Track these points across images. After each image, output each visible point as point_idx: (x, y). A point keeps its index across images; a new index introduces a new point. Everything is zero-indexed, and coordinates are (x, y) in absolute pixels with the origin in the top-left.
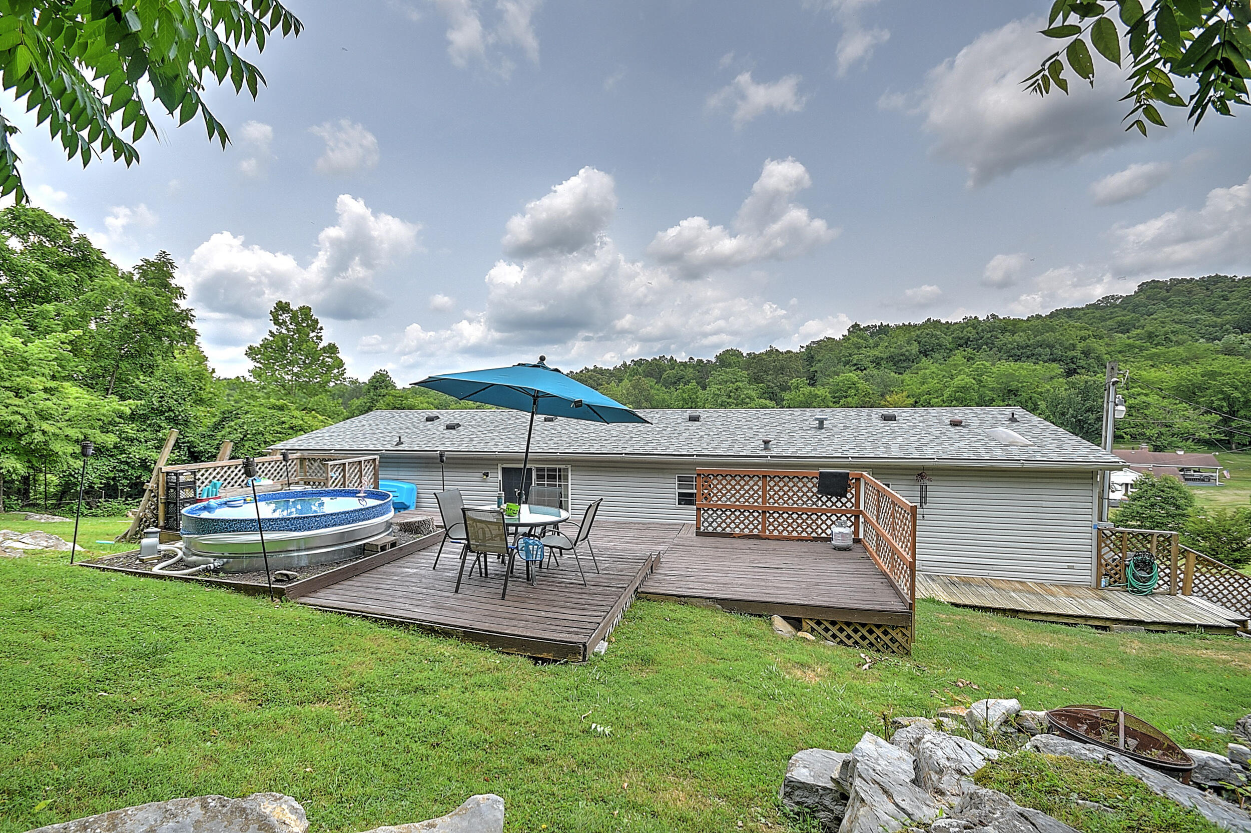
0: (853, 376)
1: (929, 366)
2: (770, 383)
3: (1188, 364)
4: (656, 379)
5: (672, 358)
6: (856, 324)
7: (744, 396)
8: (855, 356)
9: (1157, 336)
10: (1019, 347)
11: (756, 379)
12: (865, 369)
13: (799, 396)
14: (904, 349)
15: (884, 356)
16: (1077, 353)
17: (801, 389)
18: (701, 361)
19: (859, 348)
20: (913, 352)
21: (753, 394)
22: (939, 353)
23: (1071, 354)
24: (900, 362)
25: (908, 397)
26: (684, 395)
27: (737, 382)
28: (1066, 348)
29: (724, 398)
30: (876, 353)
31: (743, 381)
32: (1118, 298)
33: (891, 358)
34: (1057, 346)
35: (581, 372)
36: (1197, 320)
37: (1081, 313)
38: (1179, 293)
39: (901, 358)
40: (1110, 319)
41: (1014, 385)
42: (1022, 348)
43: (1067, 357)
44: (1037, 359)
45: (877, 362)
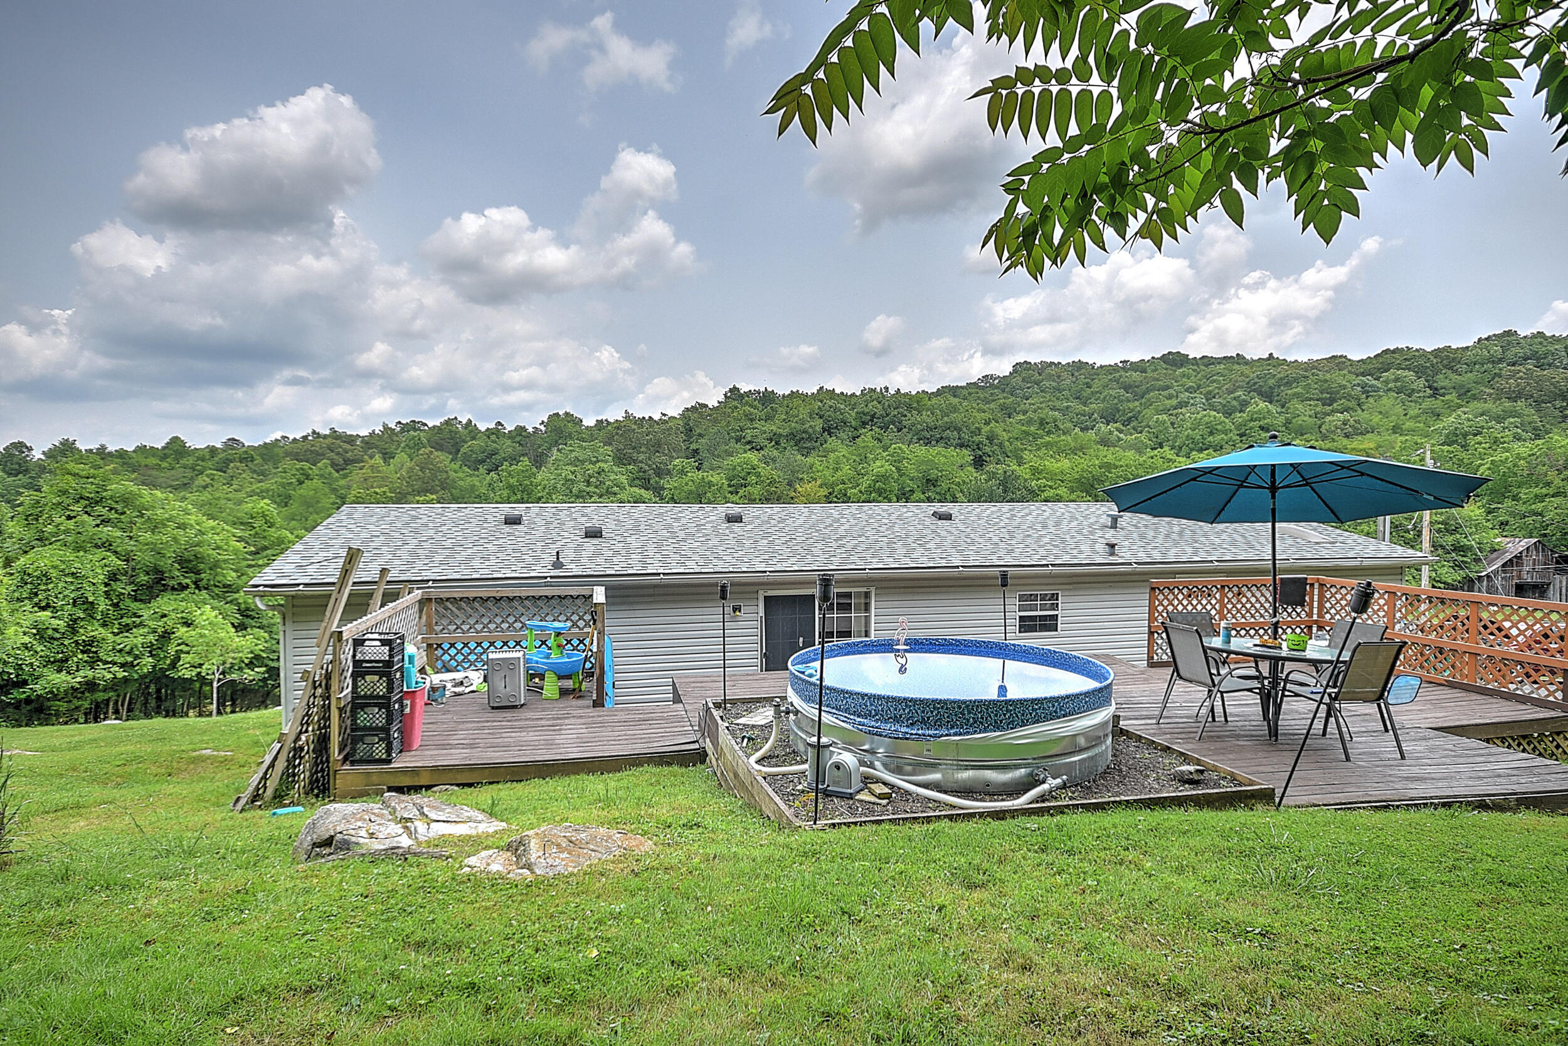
0: (753, 457)
1: (838, 448)
2: (643, 465)
3: (1076, 454)
4: (450, 453)
5: (470, 421)
6: (734, 387)
7: (610, 483)
8: (749, 431)
9: (1047, 423)
10: (929, 429)
11: (621, 459)
12: (762, 448)
13: (687, 484)
14: (807, 426)
15: (785, 432)
16: (982, 438)
17: (689, 474)
18: (523, 429)
19: (752, 420)
20: (817, 428)
21: (623, 479)
22: (844, 431)
23: (976, 439)
24: (803, 441)
25: (821, 486)
26: (511, 481)
27: (598, 461)
28: (972, 432)
29: (582, 486)
30: (774, 428)
31: (606, 462)
32: (995, 379)
33: (792, 436)
34: (964, 429)
35: (305, 438)
36: (1067, 408)
37: (965, 392)
38: (1050, 377)
39: (804, 435)
40: (993, 401)
41: (934, 474)
42: (931, 430)
43: (973, 442)
44: (946, 443)
45: (775, 439)
